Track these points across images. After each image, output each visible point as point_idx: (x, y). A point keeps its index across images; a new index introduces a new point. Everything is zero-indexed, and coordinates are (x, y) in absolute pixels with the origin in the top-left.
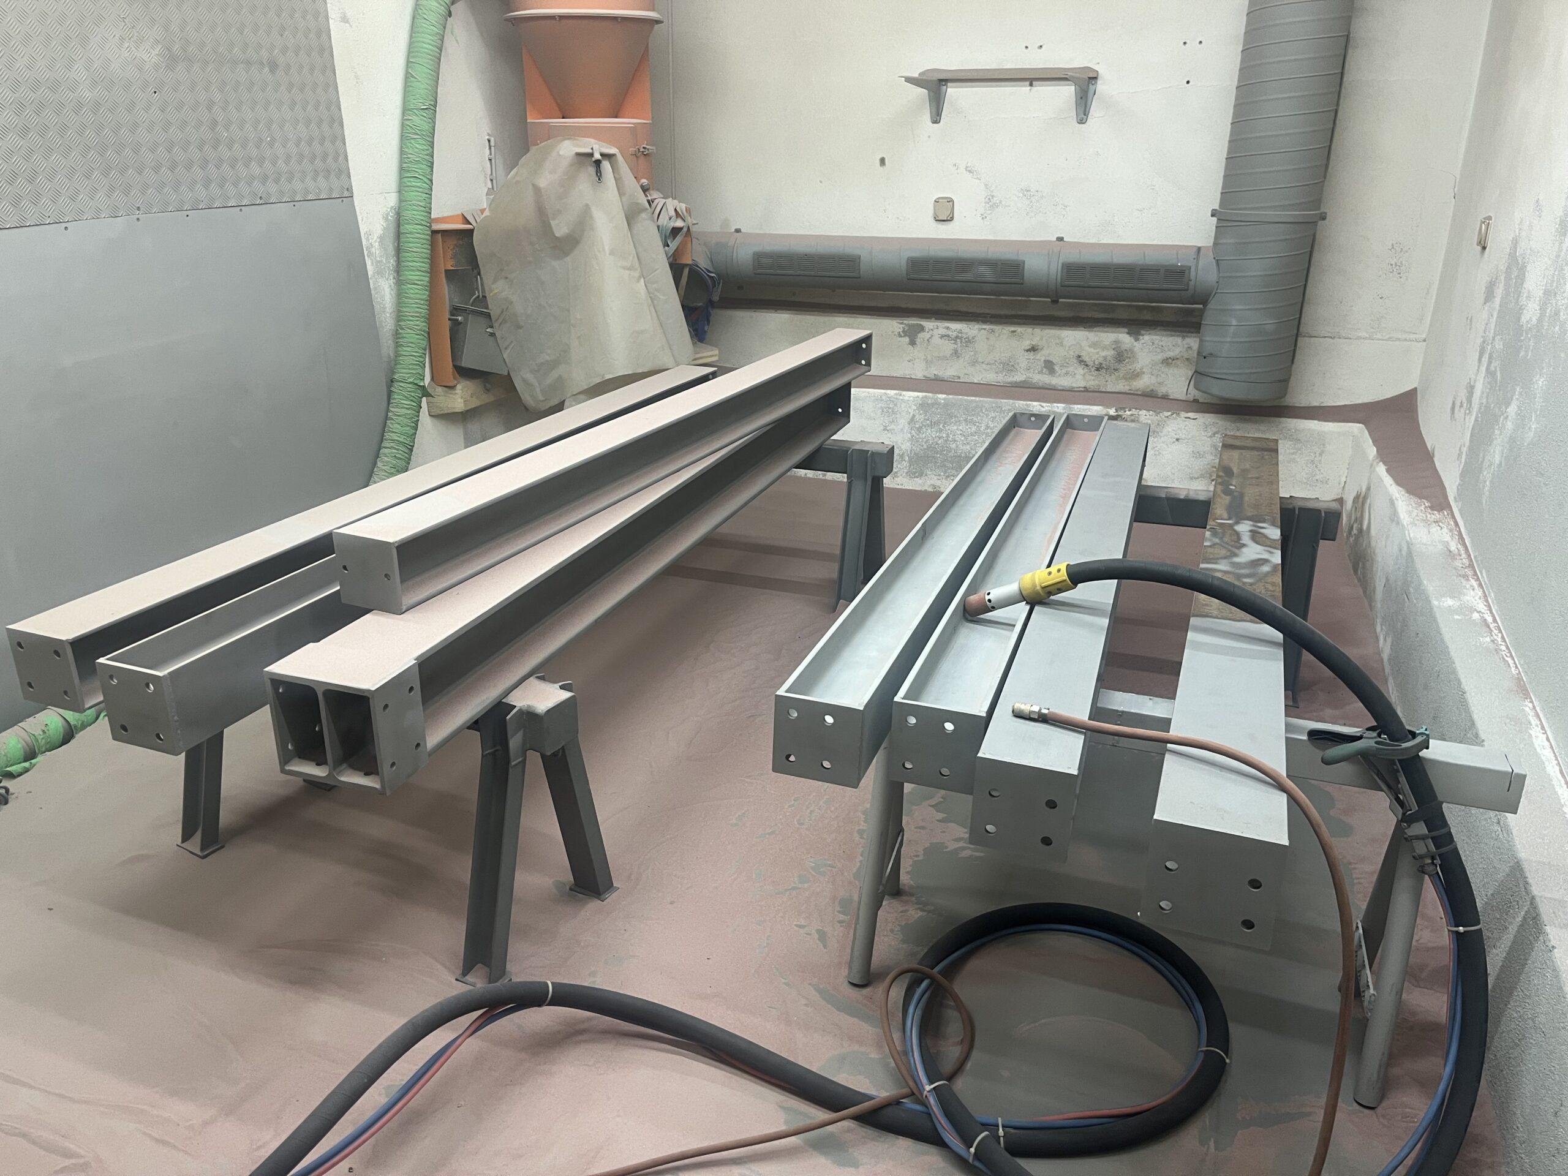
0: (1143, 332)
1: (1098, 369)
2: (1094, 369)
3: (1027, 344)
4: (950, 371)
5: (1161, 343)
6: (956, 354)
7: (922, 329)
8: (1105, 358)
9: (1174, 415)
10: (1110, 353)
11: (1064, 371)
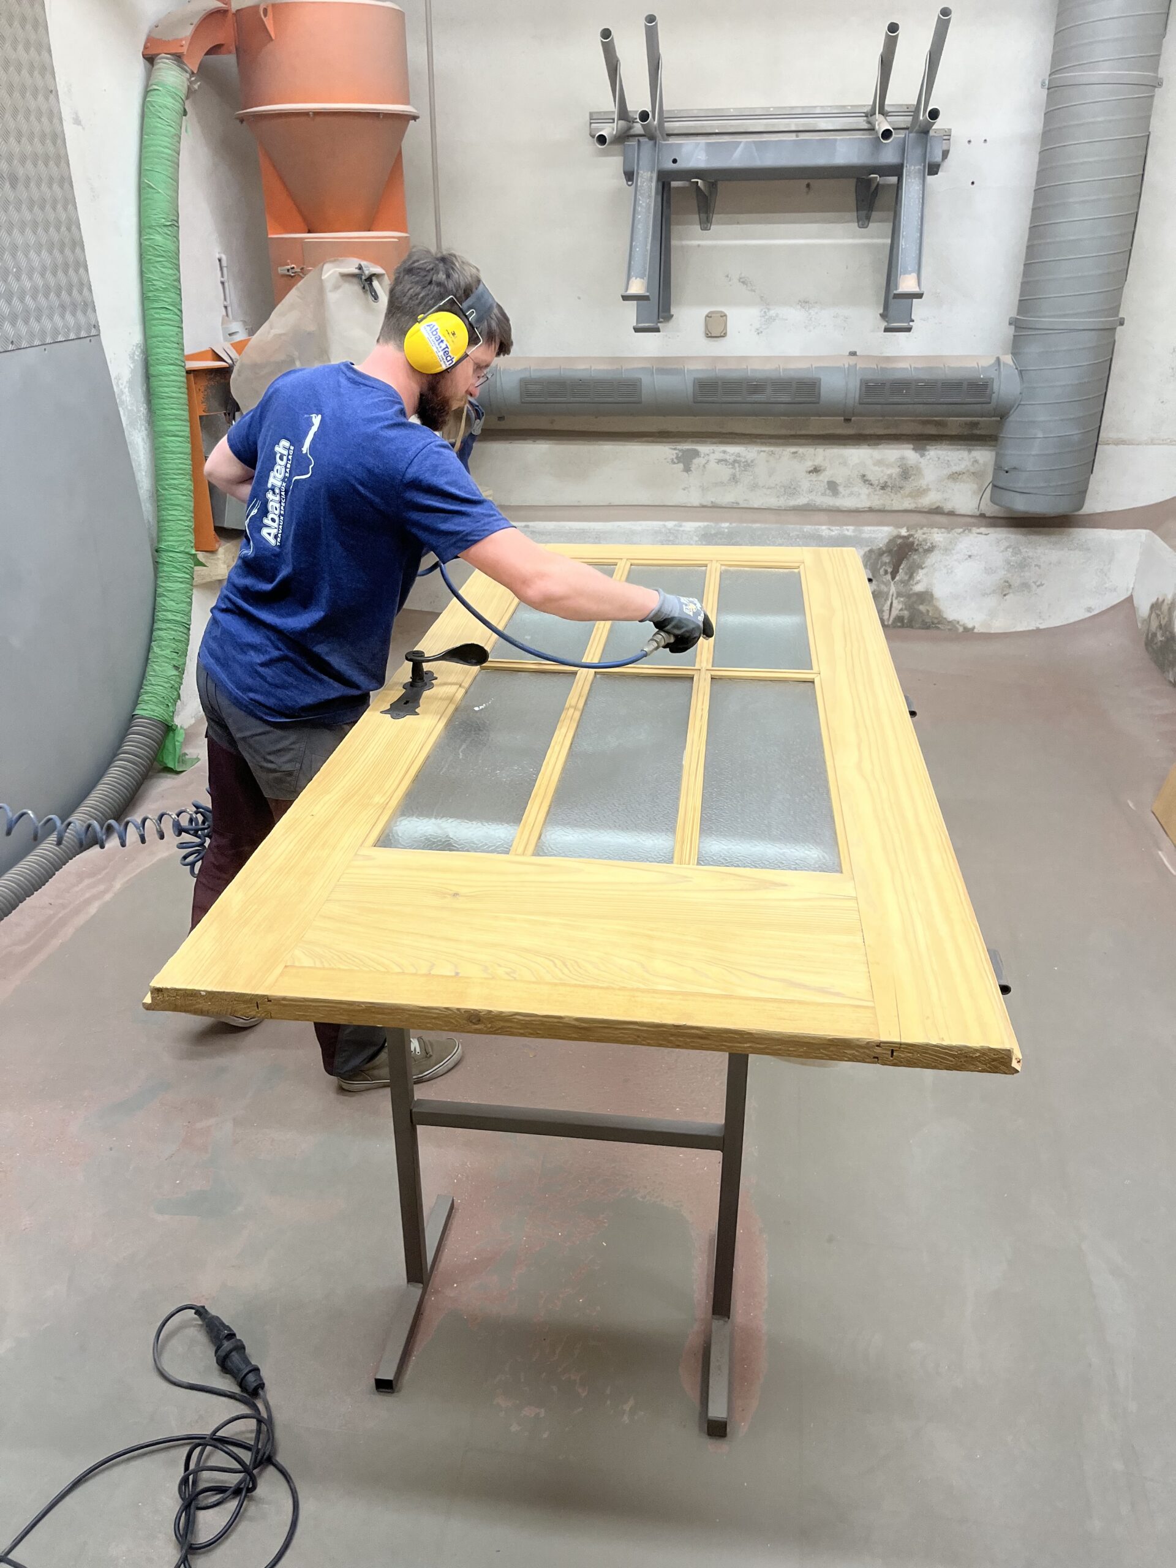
0: (928, 447)
1: (883, 488)
2: (879, 487)
3: (809, 464)
4: (728, 497)
5: (947, 458)
6: (734, 479)
7: (696, 454)
8: (890, 476)
9: (967, 532)
10: (895, 471)
11: (848, 492)
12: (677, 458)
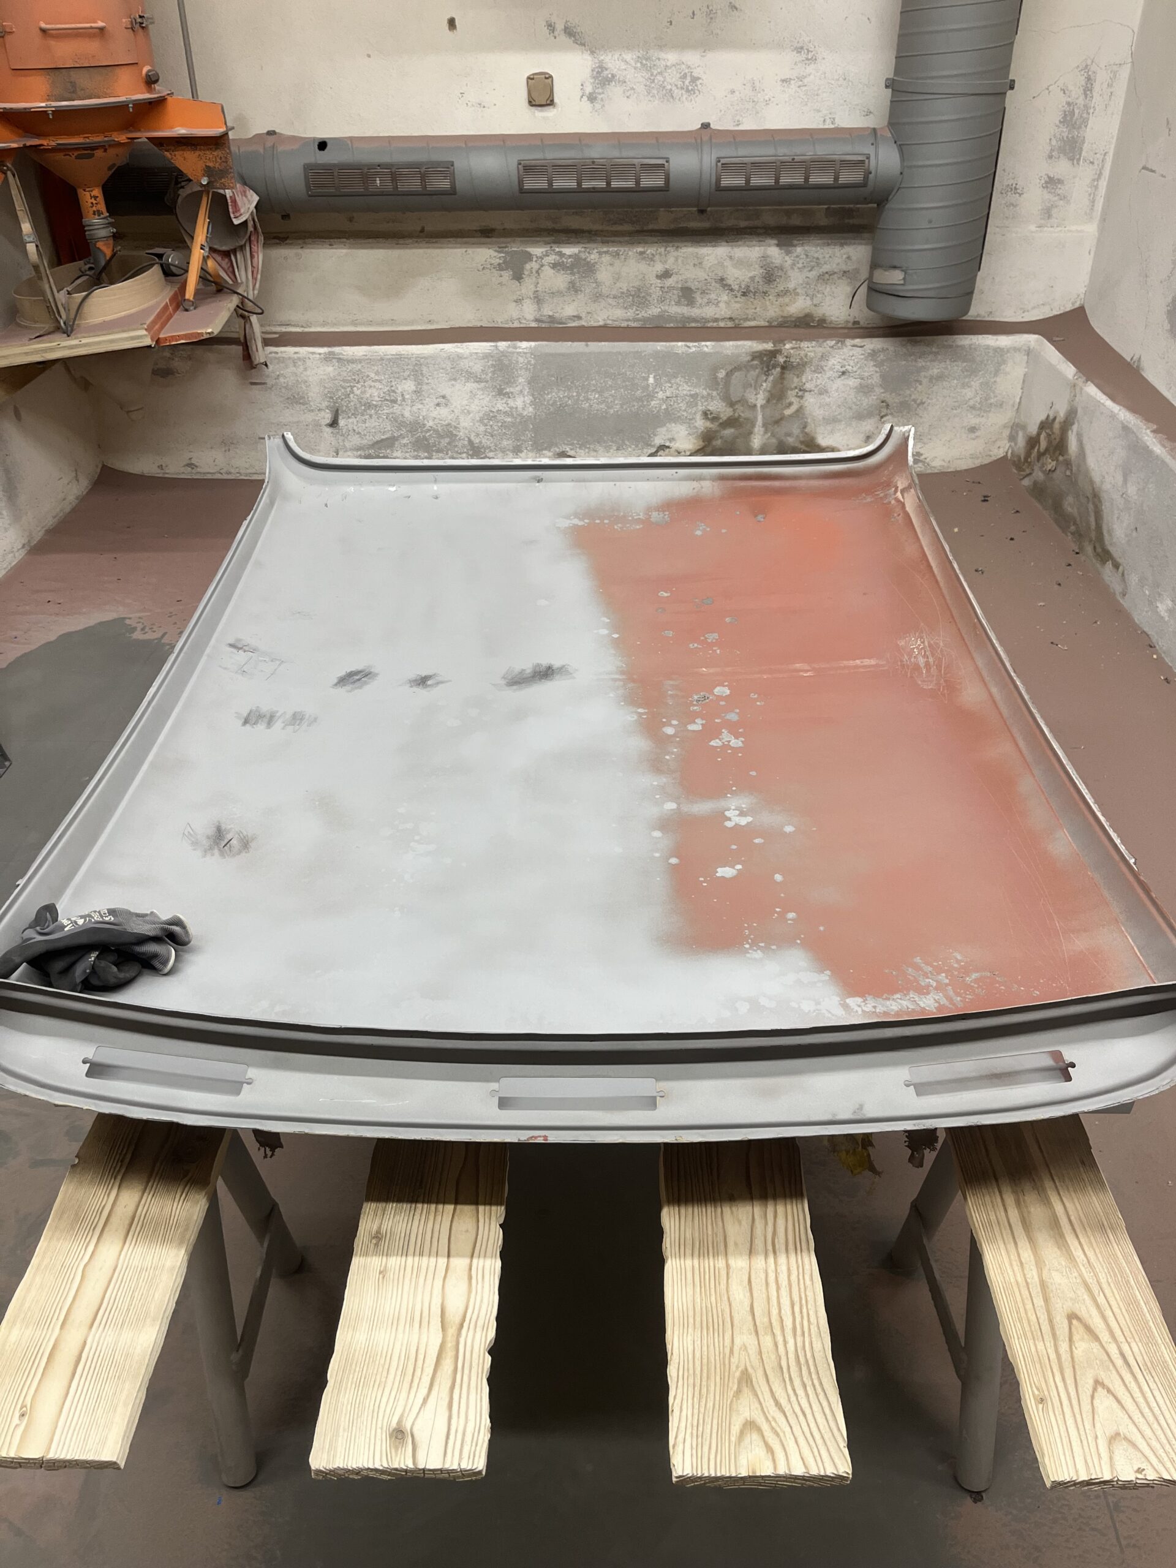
0: (795, 242)
1: (744, 294)
2: (740, 293)
3: (659, 267)
4: (568, 310)
5: (816, 255)
6: (573, 288)
7: (529, 257)
8: (752, 278)
9: (839, 345)
10: (757, 272)
11: (705, 300)
12: (504, 262)
